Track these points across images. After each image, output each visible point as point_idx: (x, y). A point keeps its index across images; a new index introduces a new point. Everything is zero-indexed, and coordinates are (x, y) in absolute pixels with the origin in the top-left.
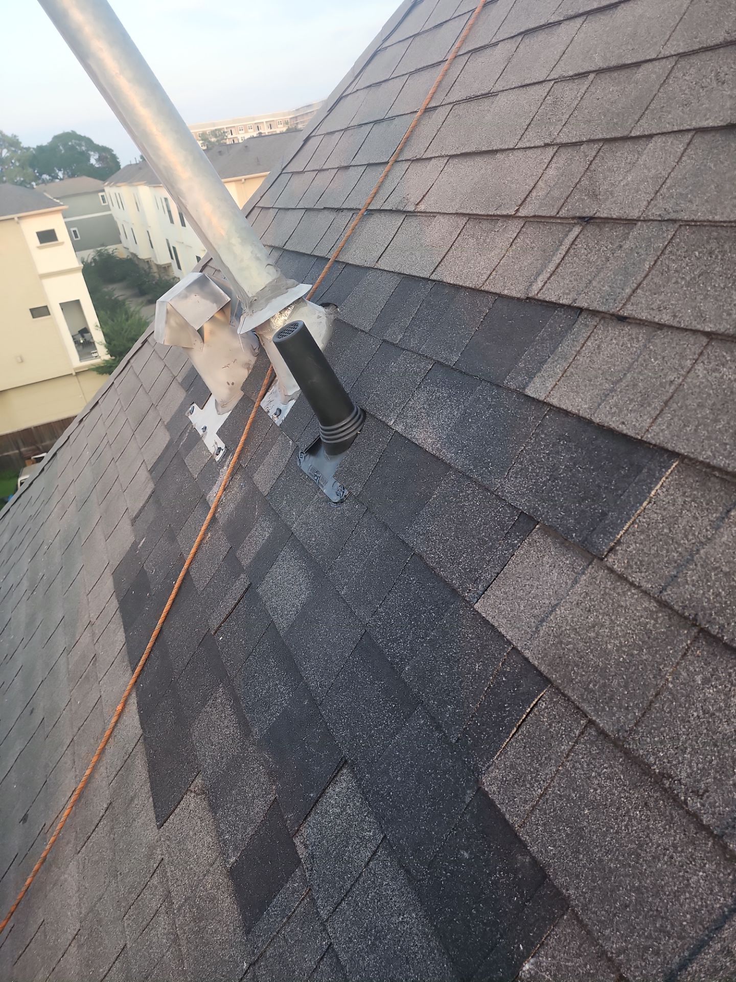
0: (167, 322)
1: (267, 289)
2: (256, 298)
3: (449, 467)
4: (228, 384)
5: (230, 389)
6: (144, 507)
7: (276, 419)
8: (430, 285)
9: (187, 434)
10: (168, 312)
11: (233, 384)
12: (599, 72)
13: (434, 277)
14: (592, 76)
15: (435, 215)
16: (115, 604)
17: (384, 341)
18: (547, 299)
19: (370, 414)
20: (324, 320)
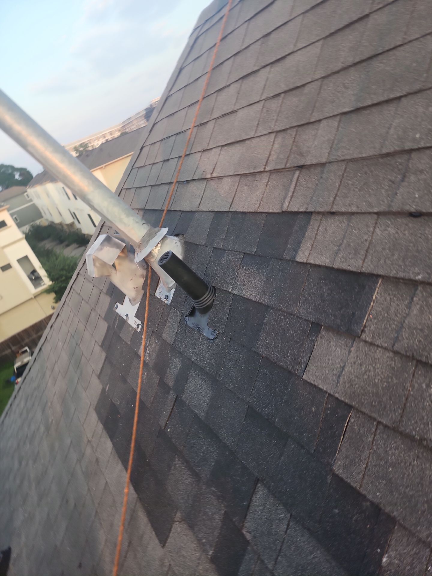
0: (94, 265)
1: (146, 236)
2: (141, 242)
3: (267, 307)
4: (134, 288)
5: (136, 291)
6: (103, 367)
7: (166, 301)
8: (230, 214)
9: (117, 321)
10: (94, 260)
11: (137, 288)
12: (285, 92)
13: (231, 210)
14: (282, 95)
15: (222, 177)
16: (101, 426)
17: (214, 248)
18: (293, 211)
19: (218, 288)
20: (179, 244)
